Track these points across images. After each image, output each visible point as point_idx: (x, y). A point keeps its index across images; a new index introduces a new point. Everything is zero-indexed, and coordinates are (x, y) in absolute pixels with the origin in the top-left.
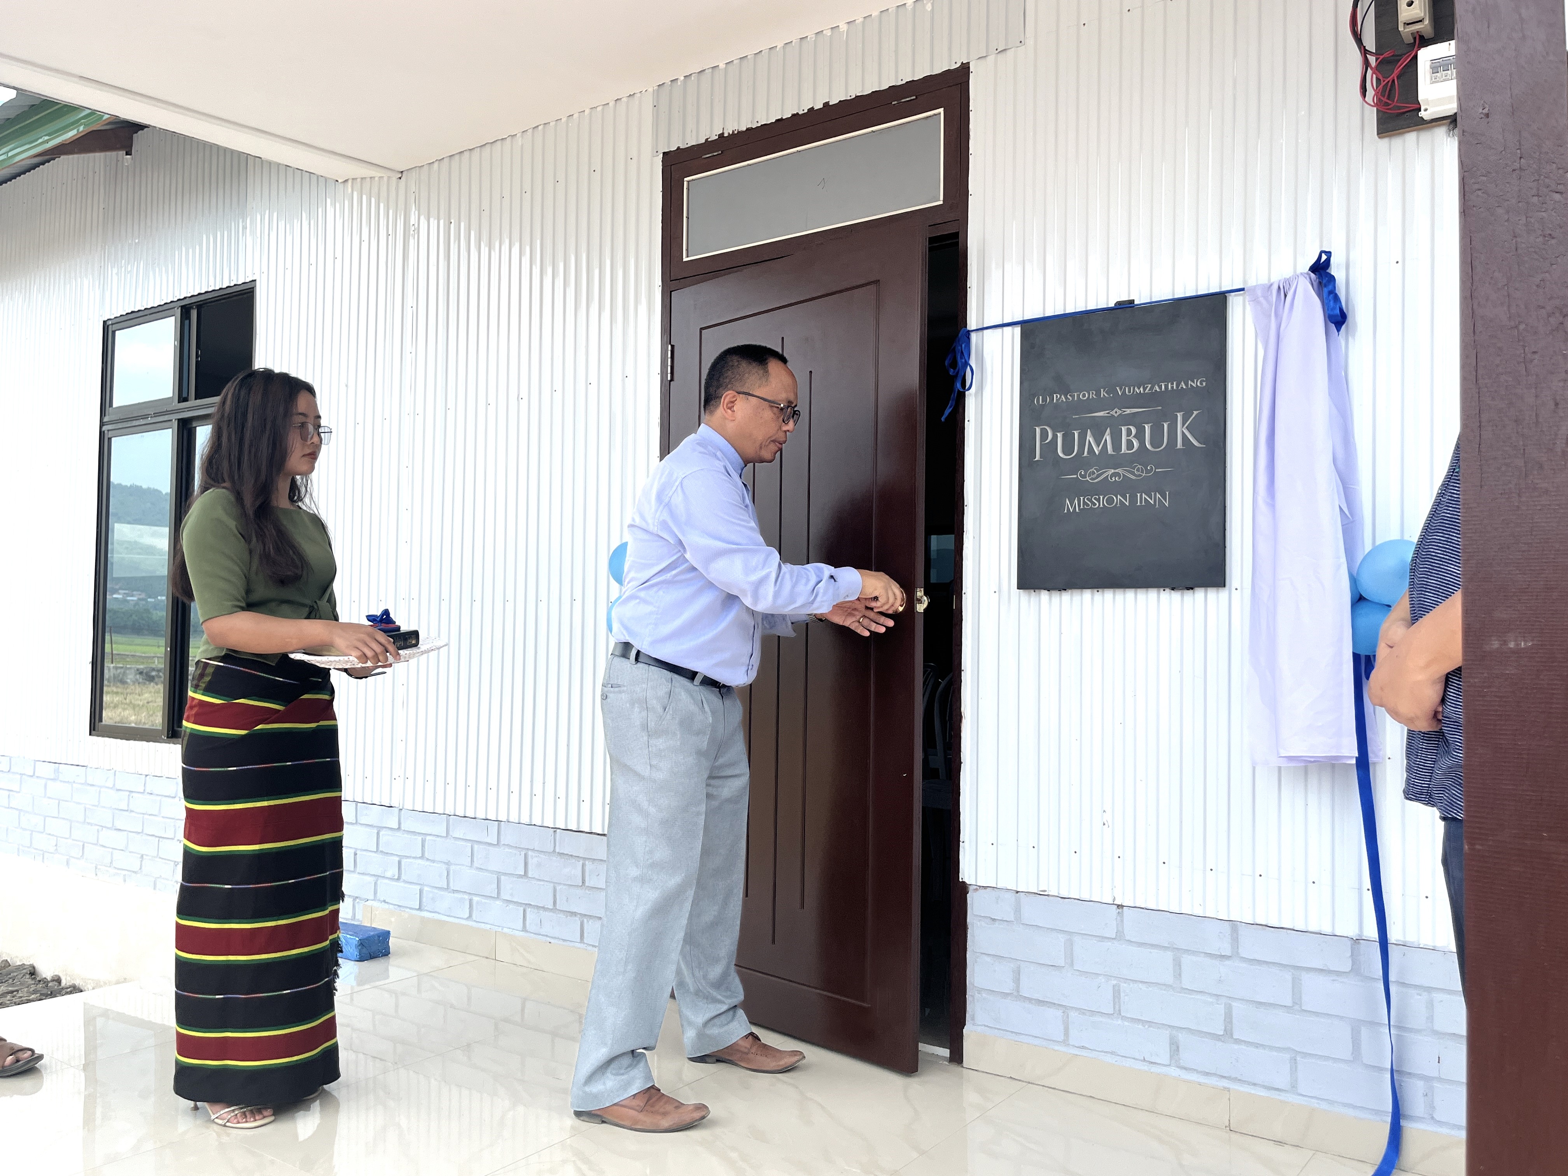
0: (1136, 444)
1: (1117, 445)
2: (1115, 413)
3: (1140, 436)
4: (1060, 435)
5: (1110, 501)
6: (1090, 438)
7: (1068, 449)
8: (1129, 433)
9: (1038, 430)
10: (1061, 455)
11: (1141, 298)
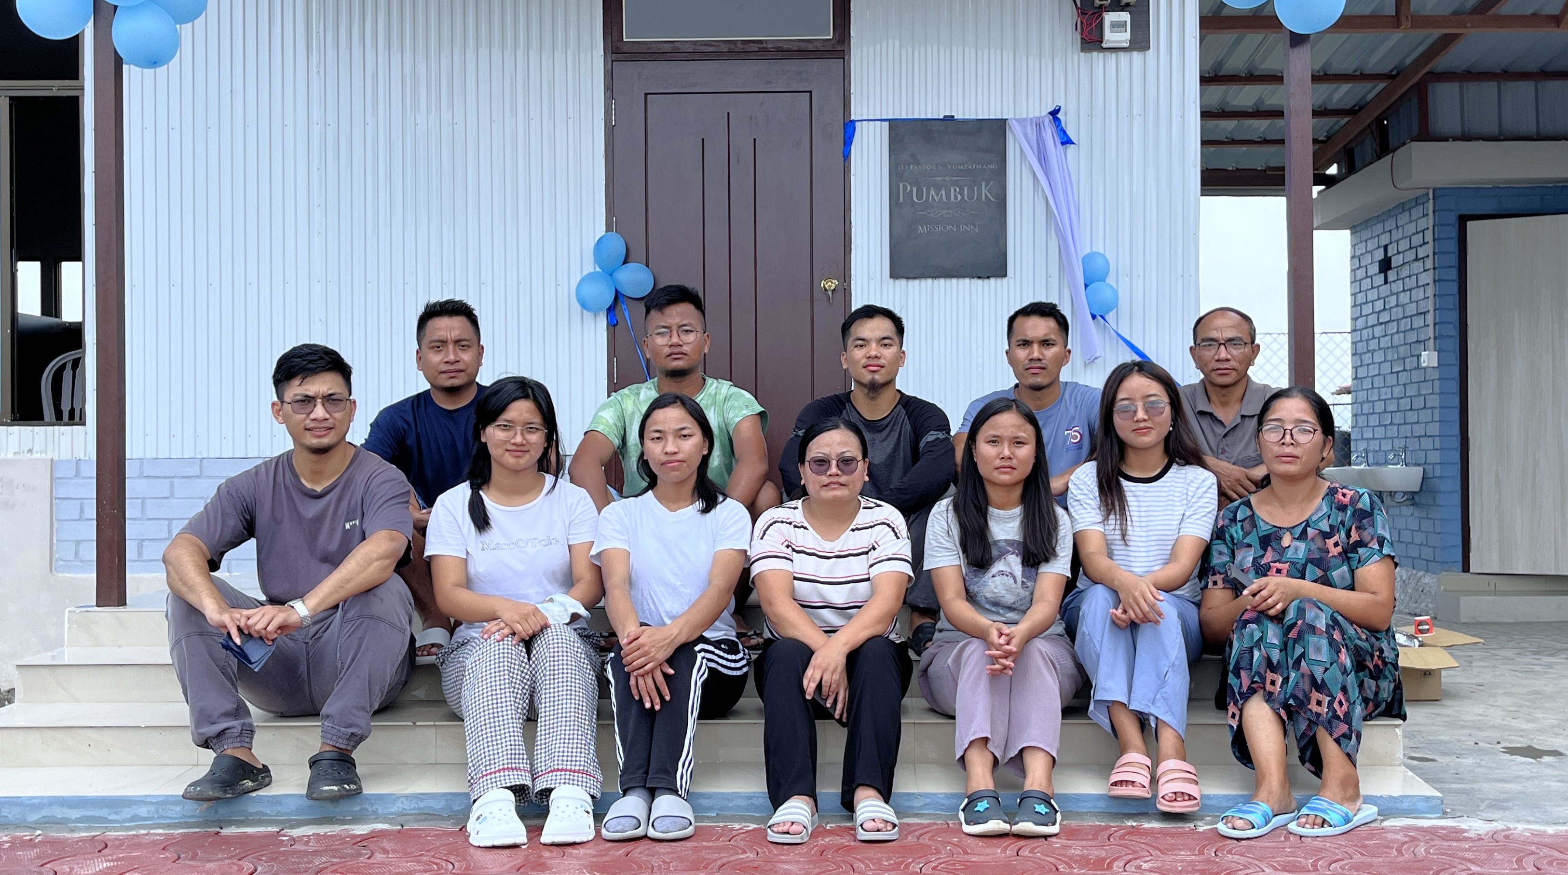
0: (959, 198)
1: (948, 197)
2: (948, 178)
3: (961, 193)
4: (915, 190)
5: (945, 228)
6: (932, 192)
7: (920, 197)
8: (955, 191)
9: (901, 185)
10: (915, 200)
11: (958, 116)
